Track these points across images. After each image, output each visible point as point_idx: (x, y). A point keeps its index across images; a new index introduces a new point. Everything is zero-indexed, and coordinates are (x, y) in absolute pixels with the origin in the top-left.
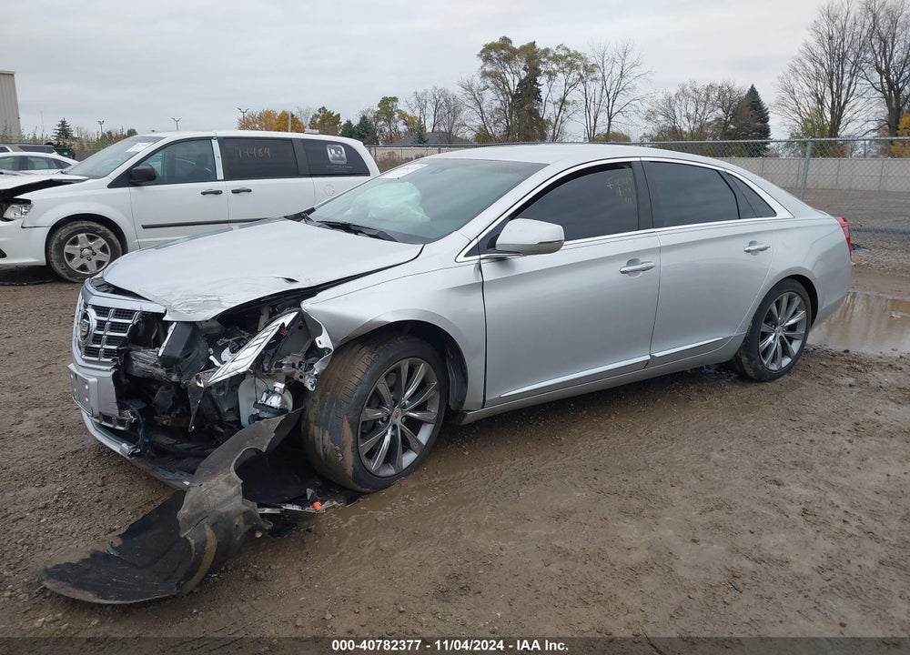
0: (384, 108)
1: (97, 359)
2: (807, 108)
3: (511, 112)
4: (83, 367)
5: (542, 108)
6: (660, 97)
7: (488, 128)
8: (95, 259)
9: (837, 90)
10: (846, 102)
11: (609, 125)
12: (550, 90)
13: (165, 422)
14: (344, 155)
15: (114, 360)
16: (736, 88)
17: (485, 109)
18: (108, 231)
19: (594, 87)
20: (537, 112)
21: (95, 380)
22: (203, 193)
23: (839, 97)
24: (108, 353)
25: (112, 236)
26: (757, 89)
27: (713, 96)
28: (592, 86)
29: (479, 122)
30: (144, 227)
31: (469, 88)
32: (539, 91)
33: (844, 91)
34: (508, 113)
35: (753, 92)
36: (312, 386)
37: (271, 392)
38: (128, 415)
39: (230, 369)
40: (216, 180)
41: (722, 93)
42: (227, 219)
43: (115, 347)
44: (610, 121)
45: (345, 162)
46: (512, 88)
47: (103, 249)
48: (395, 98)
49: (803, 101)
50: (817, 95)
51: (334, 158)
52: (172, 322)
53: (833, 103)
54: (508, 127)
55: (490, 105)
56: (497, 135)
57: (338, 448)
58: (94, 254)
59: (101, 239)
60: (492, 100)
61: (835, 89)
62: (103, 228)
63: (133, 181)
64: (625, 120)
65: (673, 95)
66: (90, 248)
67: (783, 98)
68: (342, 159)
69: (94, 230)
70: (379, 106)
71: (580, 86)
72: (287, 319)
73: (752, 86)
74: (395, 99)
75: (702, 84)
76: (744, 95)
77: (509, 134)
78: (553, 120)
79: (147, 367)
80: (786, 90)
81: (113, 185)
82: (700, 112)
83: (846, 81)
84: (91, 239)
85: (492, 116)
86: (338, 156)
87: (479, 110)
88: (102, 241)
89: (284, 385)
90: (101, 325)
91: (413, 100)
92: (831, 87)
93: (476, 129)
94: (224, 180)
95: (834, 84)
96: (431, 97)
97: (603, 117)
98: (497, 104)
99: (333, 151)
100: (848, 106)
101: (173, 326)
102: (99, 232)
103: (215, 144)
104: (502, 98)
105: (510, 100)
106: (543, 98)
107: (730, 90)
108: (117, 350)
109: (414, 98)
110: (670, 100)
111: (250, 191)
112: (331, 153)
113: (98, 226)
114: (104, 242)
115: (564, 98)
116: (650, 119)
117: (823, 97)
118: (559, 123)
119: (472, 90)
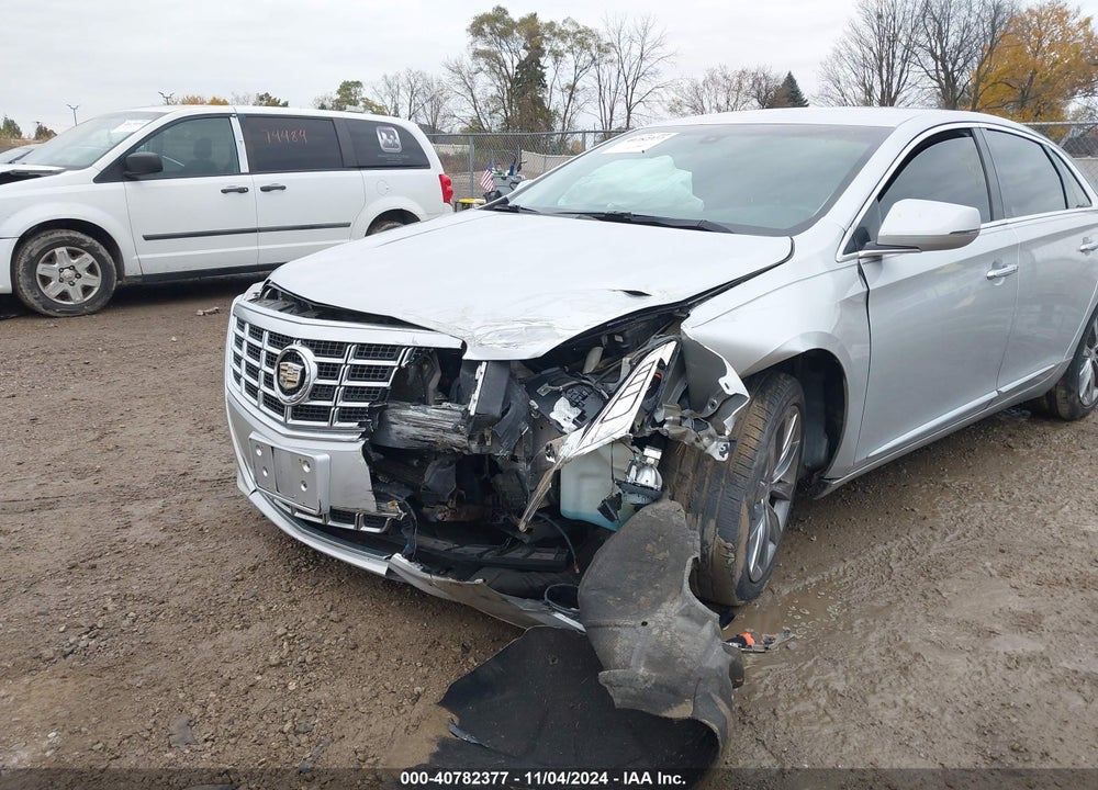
0: (345, 96)
1: (325, 424)
2: (854, 100)
3: (510, 102)
4: (288, 436)
5: (547, 96)
6: (686, 85)
7: (482, 120)
8: (79, 283)
9: (888, 79)
10: (897, 93)
11: (629, 118)
12: (556, 75)
13: (440, 516)
14: (398, 141)
15: (360, 425)
16: (772, 75)
17: (478, 97)
18: (97, 244)
19: (609, 71)
20: (540, 103)
21: (327, 457)
22: (224, 191)
23: (890, 86)
24: (346, 415)
25: (103, 251)
26: (795, 77)
27: (747, 84)
28: (606, 70)
29: (472, 112)
30: (147, 238)
31: (457, 70)
32: (543, 75)
33: (896, 80)
34: (506, 102)
35: (790, 80)
36: (722, 454)
37: (642, 466)
38: (393, 510)
39: (601, 434)
40: (239, 173)
41: (757, 81)
42: (255, 227)
43: (366, 405)
44: (629, 113)
45: (399, 150)
46: (510, 72)
47: (91, 269)
48: (358, 82)
49: (849, 92)
50: (865, 85)
51: (387, 145)
52: (479, 363)
53: (883, 93)
54: (507, 119)
55: (484, 92)
56: (494, 129)
57: (730, 545)
58: (78, 276)
59: (87, 255)
60: (487, 86)
61: (885, 78)
62: (89, 240)
63: (127, 173)
64: (648, 113)
65: (701, 81)
66: (72, 268)
67: (827, 88)
68: (396, 146)
69: (78, 243)
70: (339, 92)
71: (593, 70)
72: (665, 352)
73: (789, 74)
74: (358, 84)
75: (733, 69)
76: (780, 84)
77: (508, 128)
78: (562, 112)
79: (427, 433)
80: (829, 78)
81: (100, 179)
82: (732, 104)
83: (897, 70)
84: (74, 255)
85: (487, 105)
86: (390, 142)
87: (470, 98)
88: (88, 259)
89: (660, 453)
90: (326, 371)
91: (382, 86)
92: (881, 76)
93: (468, 120)
94: (250, 173)
95: (884, 72)
96: (404, 81)
97: (620, 108)
98: (493, 91)
99: (384, 135)
100: (899, 98)
101: (482, 368)
102: (84, 245)
103: (235, 123)
104: (498, 84)
105: (509, 85)
106: (548, 83)
107: (765, 77)
108: (370, 408)
109: (383, 83)
110: (697, 88)
111: (283, 188)
112: (382, 138)
113: (82, 236)
114: (91, 259)
115: (575, 84)
116: (675, 111)
117: (872, 87)
118: (568, 115)
119: (461, 73)
